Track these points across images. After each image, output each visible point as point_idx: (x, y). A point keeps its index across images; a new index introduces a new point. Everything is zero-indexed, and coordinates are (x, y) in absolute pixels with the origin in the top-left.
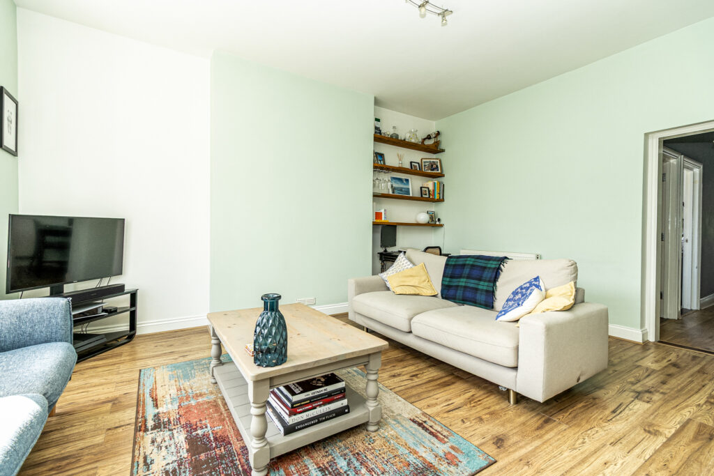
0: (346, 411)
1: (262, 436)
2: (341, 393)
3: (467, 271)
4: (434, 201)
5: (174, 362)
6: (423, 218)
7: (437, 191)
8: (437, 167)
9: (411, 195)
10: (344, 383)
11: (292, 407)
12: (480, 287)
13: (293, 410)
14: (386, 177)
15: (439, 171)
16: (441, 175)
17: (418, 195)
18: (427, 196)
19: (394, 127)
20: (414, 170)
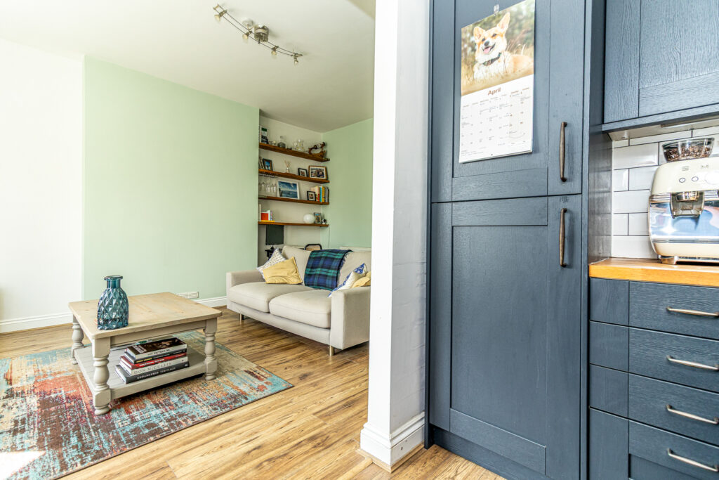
0: (186, 365)
1: (104, 382)
2: (183, 352)
3: (321, 262)
4: (319, 203)
5: (35, 352)
6: (309, 219)
7: (322, 196)
8: (323, 173)
9: (298, 198)
10: (186, 345)
11: (135, 363)
12: (329, 274)
13: (136, 365)
14: (275, 181)
15: (325, 178)
16: (327, 181)
17: (304, 197)
18: (314, 199)
19: (281, 137)
20: (302, 176)
